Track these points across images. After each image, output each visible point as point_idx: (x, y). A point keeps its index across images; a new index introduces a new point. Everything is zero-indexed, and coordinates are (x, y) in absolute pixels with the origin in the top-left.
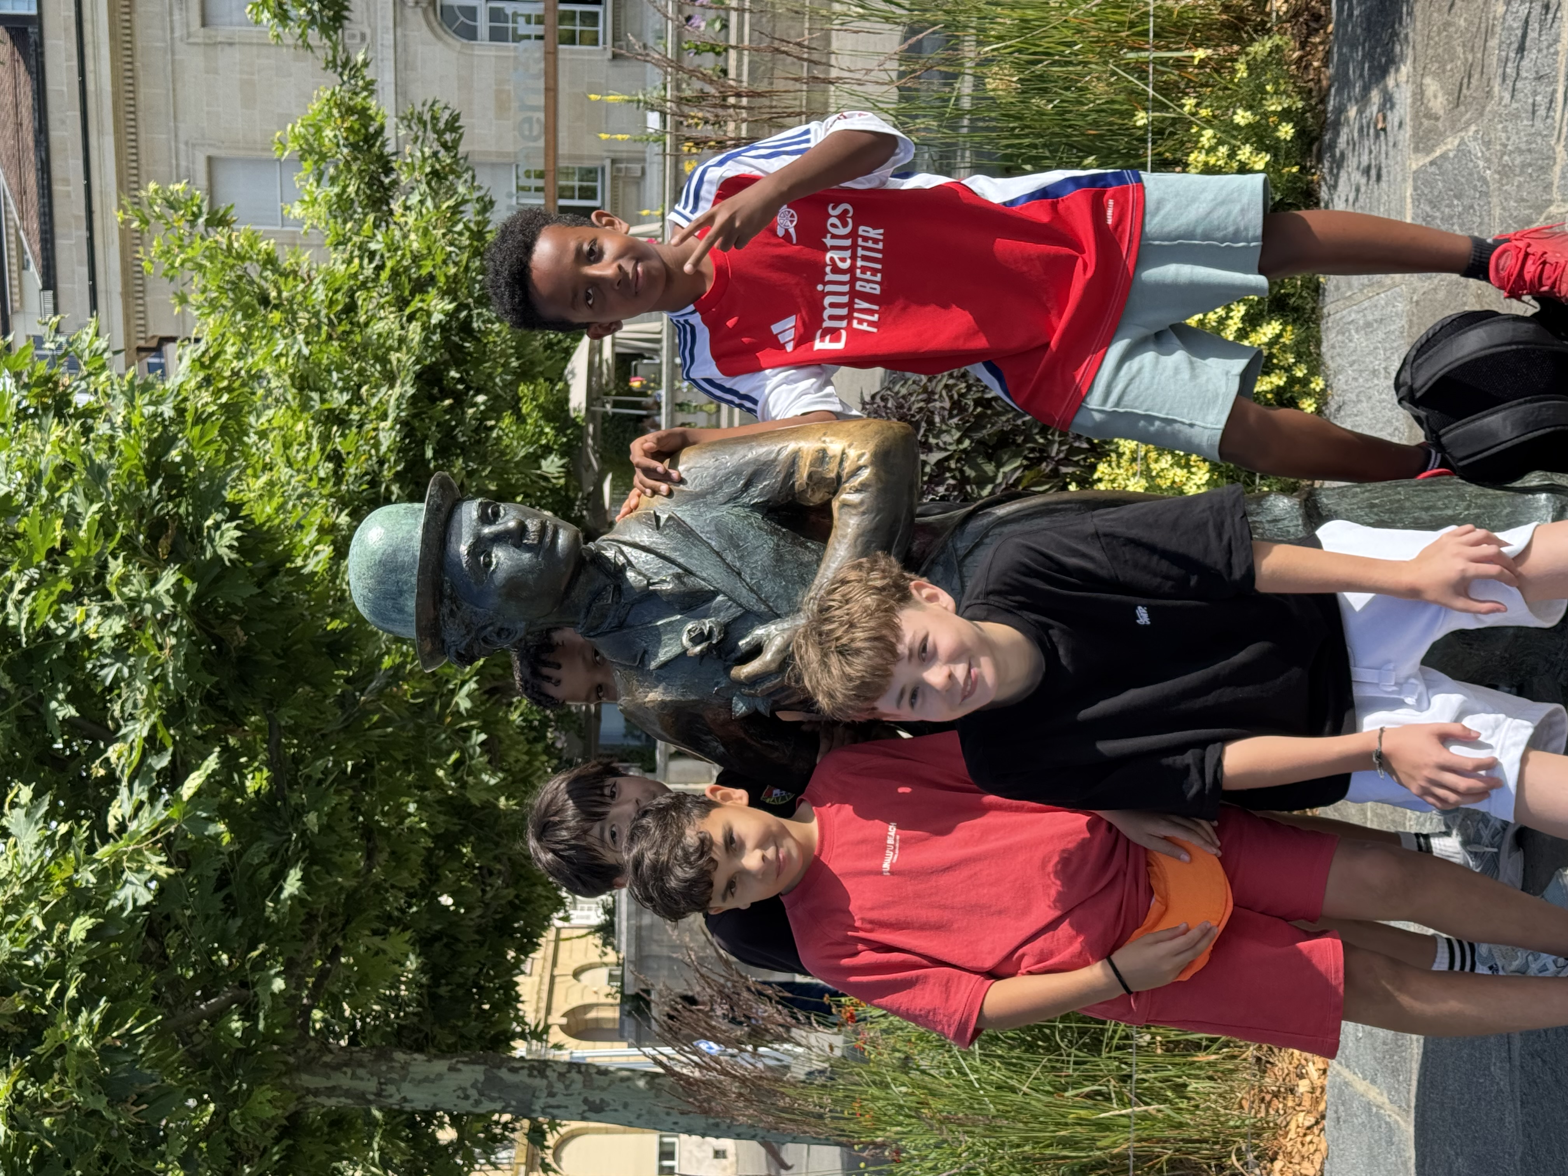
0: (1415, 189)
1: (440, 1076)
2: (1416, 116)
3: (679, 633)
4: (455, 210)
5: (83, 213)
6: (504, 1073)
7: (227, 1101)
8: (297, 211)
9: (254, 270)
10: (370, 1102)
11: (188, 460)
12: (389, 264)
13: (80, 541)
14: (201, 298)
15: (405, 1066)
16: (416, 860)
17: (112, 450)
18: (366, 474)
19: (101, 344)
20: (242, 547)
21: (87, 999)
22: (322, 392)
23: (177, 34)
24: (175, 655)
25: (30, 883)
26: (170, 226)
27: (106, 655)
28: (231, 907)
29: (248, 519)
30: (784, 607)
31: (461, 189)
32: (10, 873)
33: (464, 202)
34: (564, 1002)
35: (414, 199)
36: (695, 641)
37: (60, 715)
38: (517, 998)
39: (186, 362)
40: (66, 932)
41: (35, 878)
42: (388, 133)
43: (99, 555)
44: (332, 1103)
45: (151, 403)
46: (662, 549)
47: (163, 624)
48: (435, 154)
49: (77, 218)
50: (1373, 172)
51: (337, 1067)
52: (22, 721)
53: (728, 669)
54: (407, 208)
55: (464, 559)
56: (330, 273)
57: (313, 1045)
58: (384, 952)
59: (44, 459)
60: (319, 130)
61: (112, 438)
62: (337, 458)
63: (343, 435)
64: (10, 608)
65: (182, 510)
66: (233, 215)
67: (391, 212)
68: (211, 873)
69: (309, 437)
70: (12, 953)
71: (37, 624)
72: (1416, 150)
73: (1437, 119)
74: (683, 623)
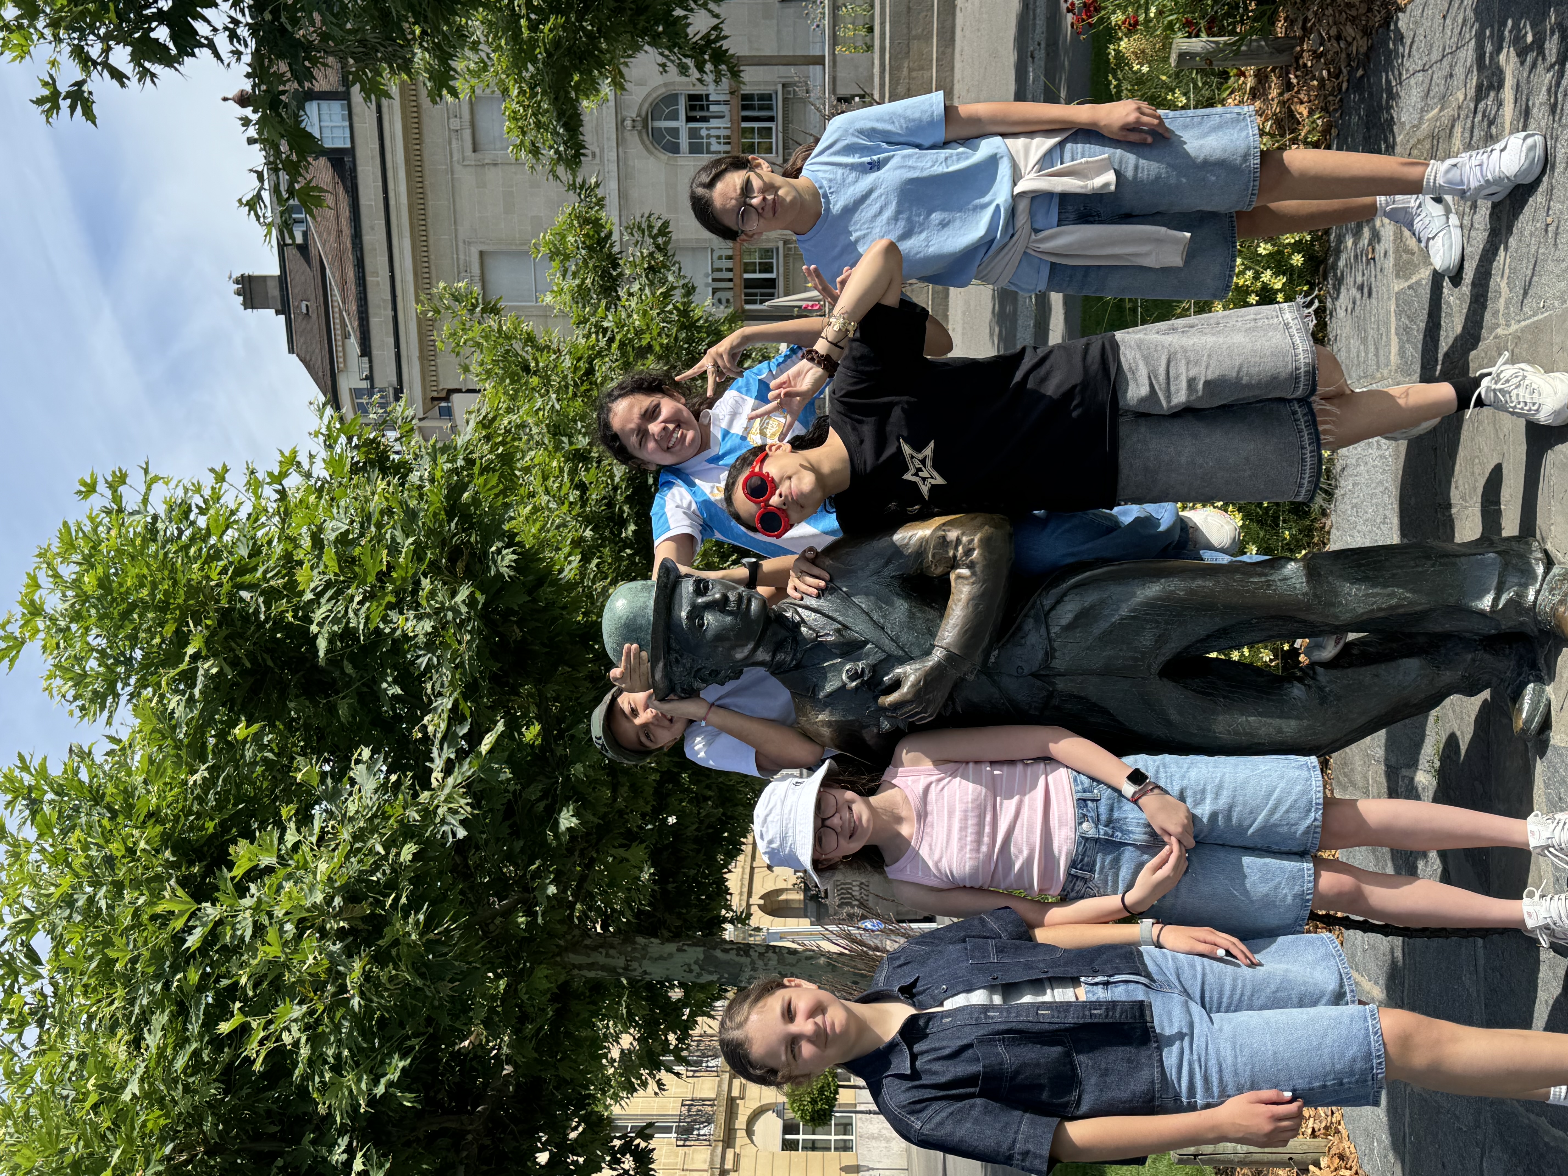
0: (1397, 306)
1: (671, 955)
2: (1397, 251)
3: (840, 673)
4: (666, 295)
5: (388, 296)
6: (718, 953)
7: (516, 977)
8: (549, 299)
9: (517, 346)
10: (620, 975)
11: (476, 501)
12: (618, 338)
13: (400, 566)
14: (479, 369)
15: (645, 948)
16: (649, 791)
17: (421, 496)
18: (604, 498)
19: (410, 412)
20: (518, 567)
21: (414, 905)
22: (570, 437)
23: (455, 158)
24: (469, 648)
25: (371, 819)
26: (455, 315)
27: (420, 648)
28: (516, 833)
29: (520, 544)
30: (916, 652)
31: (671, 278)
32: (357, 812)
33: (673, 288)
34: (760, 889)
35: (636, 287)
36: (852, 678)
37: (390, 693)
38: (727, 891)
39: (472, 424)
40: (398, 854)
41: (375, 816)
42: (615, 237)
43: (415, 575)
44: (592, 974)
45: (448, 461)
46: (826, 610)
47: (461, 626)
48: (651, 254)
49: (384, 301)
50: (1366, 290)
51: (595, 948)
52: (360, 695)
53: (876, 698)
54: (631, 294)
55: (684, 622)
56: (575, 346)
57: (577, 932)
58: (627, 860)
59: (373, 505)
60: (564, 237)
61: (420, 487)
62: (582, 487)
63: (587, 470)
64: (351, 614)
65: (473, 539)
66: (502, 304)
67: (619, 298)
68: (500, 807)
69: (561, 470)
70: (361, 871)
71: (372, 627)
72: (1398, 276)
73: (1413, 254)
74: (843, 664)
